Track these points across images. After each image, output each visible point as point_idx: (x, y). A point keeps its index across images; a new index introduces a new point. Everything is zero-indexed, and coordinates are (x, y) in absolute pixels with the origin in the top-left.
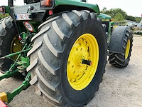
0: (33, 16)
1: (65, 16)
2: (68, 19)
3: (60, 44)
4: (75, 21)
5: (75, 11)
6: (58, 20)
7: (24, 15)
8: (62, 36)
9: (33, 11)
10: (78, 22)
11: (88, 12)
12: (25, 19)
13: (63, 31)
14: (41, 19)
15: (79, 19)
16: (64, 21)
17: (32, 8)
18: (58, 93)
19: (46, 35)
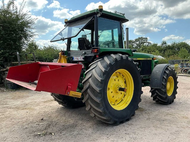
0: (86, 58)
1: (106, 59)
2: (107, 60)
3: (102, 75)
4: (112, 61)
5: (112, 55)
6: (102, 61)
7: (79, 58)
8: (103, 70)
9: (85, 55)
10: (114, 62)
11: (121, 55)
12: (80, 60)
13: (104, 67)
14: (91, 60)
15: (114, 60)
16: (105, 61)
17: (85, 53)
18: (101, 105)
19: (94, 70)
